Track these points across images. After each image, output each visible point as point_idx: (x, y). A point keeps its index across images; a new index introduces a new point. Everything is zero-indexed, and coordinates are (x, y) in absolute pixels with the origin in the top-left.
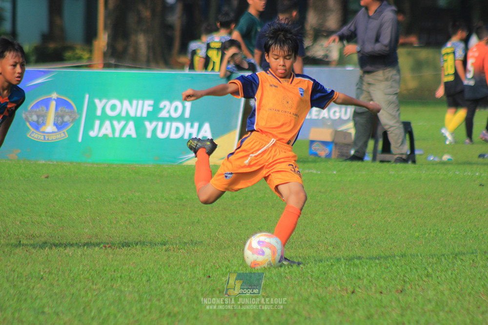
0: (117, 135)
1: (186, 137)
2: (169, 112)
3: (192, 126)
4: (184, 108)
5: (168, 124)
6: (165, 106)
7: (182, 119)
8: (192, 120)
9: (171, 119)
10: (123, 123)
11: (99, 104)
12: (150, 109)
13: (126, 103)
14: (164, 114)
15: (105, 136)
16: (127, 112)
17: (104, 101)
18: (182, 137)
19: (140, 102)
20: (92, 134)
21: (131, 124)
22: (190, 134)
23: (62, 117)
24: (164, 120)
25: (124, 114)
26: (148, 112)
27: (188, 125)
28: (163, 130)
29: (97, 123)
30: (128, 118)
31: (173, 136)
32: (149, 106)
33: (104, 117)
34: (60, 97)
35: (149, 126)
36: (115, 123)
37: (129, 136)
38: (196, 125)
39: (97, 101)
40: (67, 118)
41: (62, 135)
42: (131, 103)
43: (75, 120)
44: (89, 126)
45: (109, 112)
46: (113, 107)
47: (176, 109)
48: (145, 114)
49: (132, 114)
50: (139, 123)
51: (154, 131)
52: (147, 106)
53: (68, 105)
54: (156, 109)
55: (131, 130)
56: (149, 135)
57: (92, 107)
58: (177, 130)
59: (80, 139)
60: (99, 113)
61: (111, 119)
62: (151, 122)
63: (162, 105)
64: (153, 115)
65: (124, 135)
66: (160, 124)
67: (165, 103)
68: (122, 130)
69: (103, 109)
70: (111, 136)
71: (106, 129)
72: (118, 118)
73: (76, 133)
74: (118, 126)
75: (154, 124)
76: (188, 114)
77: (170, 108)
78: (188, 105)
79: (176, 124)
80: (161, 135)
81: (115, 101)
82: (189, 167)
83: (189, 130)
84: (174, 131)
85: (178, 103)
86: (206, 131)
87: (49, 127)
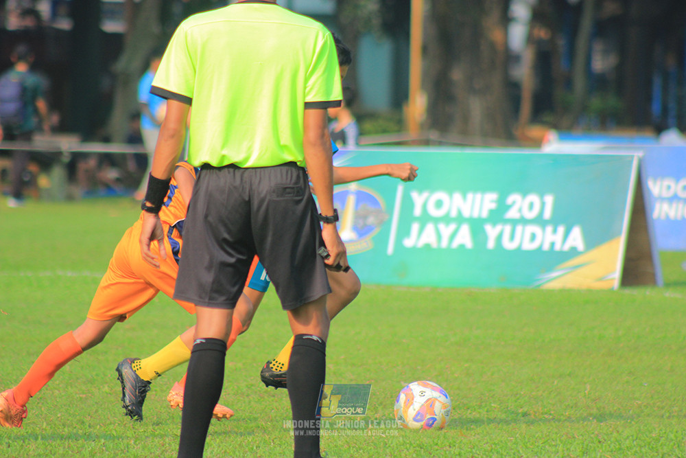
0: (444, 244)
1: (546, 247)
2: (520, 210)
3: (555, 231)
4: (543, 205)
5: (519, 229)
6: (514, 203)
7: (539, 221)
8: (555, 221)
9: (524, 221)
10: (453, 227)
11: (418, 199)
12: (493, 206)
13: (457, 197)
14: (512, 214)
15: (427, 246)
16: (460, 213)
17: (425, 195)
18: (540, 248)
19: (479, 196)
20: (409, 243)
21: (465, 230)
22: (553, 244)
23: (365, 217)
24: (514, 223)
25: (454, 214)
26: (491, 212)
27: (549, 229)
28: (512, 237)
29: (415, 227)
30: (460, 219)
31: (528, 246)
32: (492, 201)
33: (425, 219)
34: (362, 190)
35: (492, 232)
36: (442, 227)
37: (462, 246)
38: (561, 230)
39: (415, 195)
40: (371, 220)
41: (366, 244)
42: (464, 197)
43: (384, 222)
44: (404, 231)
45: (433, 212)
46: (439, 204)
47: (531, 206)
48: (485, 214)
49: (466, 214)
50: (477, 227)
51: (499, 238)
52: (488, 201)
53: (373, 201)
54: (502, 207)
55: (464, 237)
56: (491, 244)
57: (408, 204)
58: (533, 237)
59: (390, 249)
60: (418, 211)
61: (436, 221)
62: (494, 224)
63: (510, 200)
64: (497, 216)
65: (455, 244)
66: (508, 229)
67: (515, 198)
68: (453, 236)
69: (424, 206)
70: (434, 245)
71: (429, 236)
72: (446, 219)
73: (383, 240)
74: (446, 231)
75: (499, 228)
76: (548, 214)
77: (522, 205)
78: (549, 200)
79: (530, 229)
80: (508, 245)
81: (441, 195)
82: (551, 292)
83: (551, 238)
84: (528, 239)
85: (534, 198)
86: (576, 238)
87: (346, 233)
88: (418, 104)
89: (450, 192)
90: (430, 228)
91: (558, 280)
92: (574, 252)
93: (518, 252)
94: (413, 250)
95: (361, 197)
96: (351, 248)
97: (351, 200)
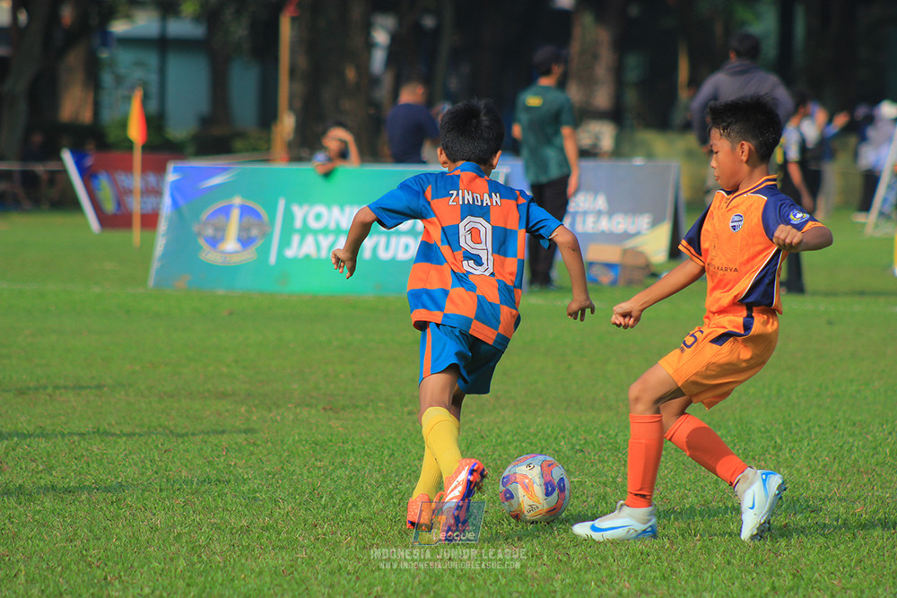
0: (323, 254)
5: (394, 240)
7: (412, 233)
9: (398, 233)
10: (331, 238)
11: (298, 212)
13: (336, 211)
15: (307, 257)
16: (338, 225)
17: (305, 208)
20: (290, 253)
23: (249, 230)
25: (332, 226)
28: (387, 247)
29: (296, 239)
30: (338, 231)
31: (402, 256)
33: (305, 230)
34: (245, 203)
35: (368, 243)
36: (321, 238)
39: (295, 208)
40: (254, 232)
41: (250, 255)
42: (342, 209)
43: (266, 233)
44: (285, 242)
45: (313, 224)
46: (318, 217)
49: (342, 225)
51: (375, 249)
56: (367, 254)
57: (289, 216)
58: (406, 247)
59: (273, 259)
60: (298, 224)
61: (315, 232)
66: (383, 240)
68: (331, 244)
69: (305, 219)
70: (315, 256)
71: (309, 247)
72: (325, 231)
73: (265, 251)
74: (325, 241)
75: (375, 239)
79: (404, 240)
80: (384, 255)
81: (321, 209)
84: (402, 249)
87: (231, 244)
89: (329, 205)
90: (310, 240)
93: (393, 261)
94: (295, 260)
95: (245, 210)
96: (236, 259)
97: (235, 214)
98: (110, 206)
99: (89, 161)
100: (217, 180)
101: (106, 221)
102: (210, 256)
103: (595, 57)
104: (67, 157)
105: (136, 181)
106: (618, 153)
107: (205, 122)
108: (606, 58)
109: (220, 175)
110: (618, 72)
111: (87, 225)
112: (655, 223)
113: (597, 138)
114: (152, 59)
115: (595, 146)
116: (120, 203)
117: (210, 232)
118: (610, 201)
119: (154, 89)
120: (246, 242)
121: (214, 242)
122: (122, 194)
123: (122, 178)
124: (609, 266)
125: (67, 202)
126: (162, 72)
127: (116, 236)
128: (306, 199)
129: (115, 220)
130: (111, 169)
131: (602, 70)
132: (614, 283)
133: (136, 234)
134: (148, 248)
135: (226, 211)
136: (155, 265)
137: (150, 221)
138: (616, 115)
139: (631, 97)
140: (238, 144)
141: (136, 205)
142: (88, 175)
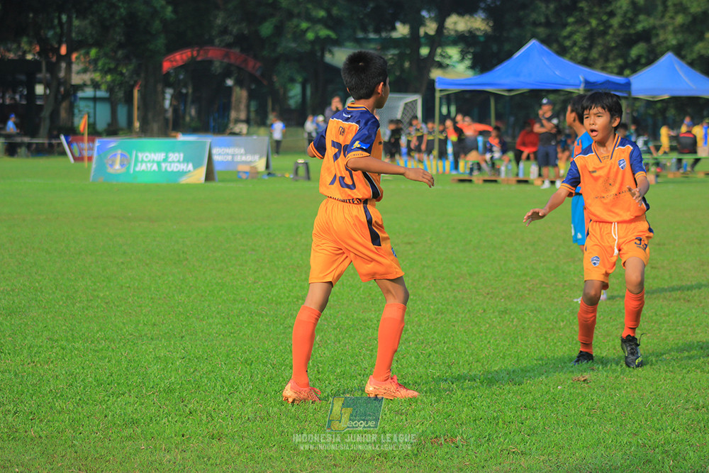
0: (149, 169)
1: (181, 170)
2: (173, 158)
3: (184, 165)
4: (180, 157)
5: (172, 164)
6: (171, 156)
7: (179, 162)
8: (184, 162)
9: (173, 162)
10: (151, 164)
11: (140, 155)
14: (170, 160)
15: (143, 171)
16: (153, 159)
17: (142, 154)
18: (179, 170)
19: (159, 154)
20: (137, 169)
21: (155, 165)
22: (183, 169)
23: (123, 162)
24: (170, 162)
27: (182, 164)
28: (171, 166)
29: (139, 165)
30: (153, 161)
31: (175, 170)
32: (164, 156)
33: (142, 161)
35: (163, 165)
37: (154, 171)
38: (186, 164)
40: (125, 162)
41: (124, 170)
42: (155, 154)
43: (129, 163)
44: (135, 165)
45: (145, 159)
46: (147, 157)
47: (176, 157)
48: (162, 160)
49: (156, 160)
50: (159, 164)
51: (166, 168)
52: (161, 156)
53: (125, 156)
54: (167, 157)
55: (155, 167)
56: (164, 169)
57: (136, 156)
58: (177, 167)
59: (132, 171)
60: (140, 159)
61: (146, 162)
62: (164, 163)
63: (169, 155)
64: (165, 160)
65: (152, 170)
66: (169, 165)
67: (171, 154)
68: (152, 166)
69: (142, 158)
70: (146, 170)
71: (144, 167)
72: (149, 161)
73: (128, 169)
74: (149, 165)
75: (166, 164)
76: (182, 159)
77: (174, 156)
78: (182, 155)
79: (176, 164)
80: (169, 169)
81: (148, 154)
82: (183, 184)
83: (182, 167)
84: (175, 167)
85: (177, 155)
86: (190, 167)
87: (117, 166)
88: (137, 124)
89: (150, 153)
90: (144, 165)
91: (184, 180)
92: (189, 171)
93: (172, 172)
94: (139, 172)
95: (122, 155)
96: (119, 172)
97: (119, 157)
98: (77, 154)
99: (70, 140)
100: (112, 145)
101: (75, 159)
102: (110, 170)
103: (240, 102)
104: (63, 138)
105: (85, 145)
106: (248, 134)
107: (109, 125)
108: (244, 101)
109: (113, 143)
110: (248, 107)
111: (69, 161)
112: (261, 157)
113: (241, 129)
114: (91, 104)
115: (240, 132)
116: (81, 153)
117: (111, 163)
118: (245, 150)
119: (92, 115)
120: (122, 165)
121: (112, 166)
122: (81, 150)
123: (81, 144)
124: (246, 173)
125: (63, 153)
126: (95, 108)
127: (79, 164)
128: (142, 150)
129: (79, 159)
130: (77, 141)
131: (243, 106)
132: (247, 178)
133: (86, 163)
134: (89, 169)
135: (115, 155)
136: (92, 174)
137: (90, 159)
138: (248, 121)
139: (253, 115)
140: (121, 132)
141: (86, 154)
142: (69, 144)
